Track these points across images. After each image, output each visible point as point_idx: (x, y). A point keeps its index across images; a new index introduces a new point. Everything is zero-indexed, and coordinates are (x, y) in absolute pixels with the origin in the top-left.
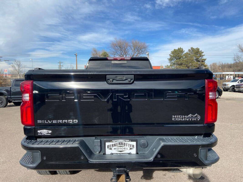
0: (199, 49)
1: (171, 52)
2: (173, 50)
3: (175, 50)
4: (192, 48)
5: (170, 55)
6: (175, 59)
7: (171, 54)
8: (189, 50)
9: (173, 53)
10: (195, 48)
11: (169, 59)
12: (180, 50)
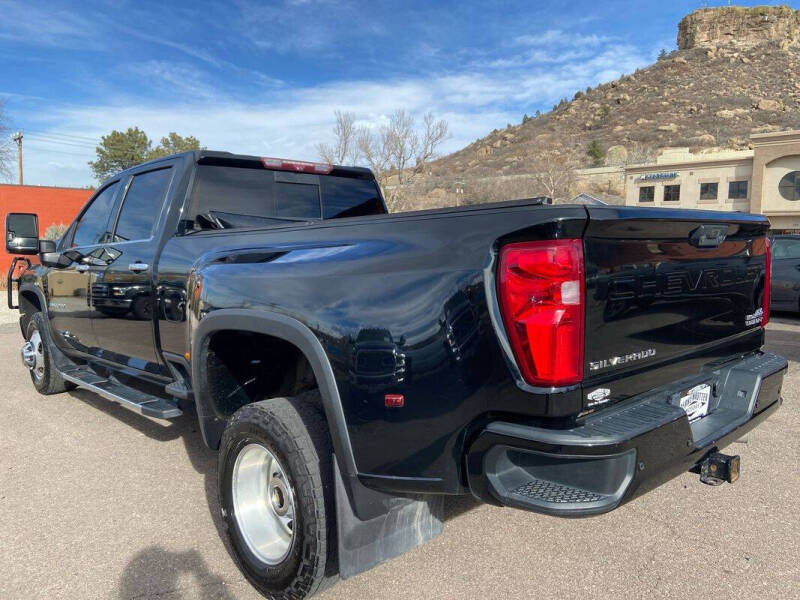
0: (198, 142)
1: (103, 142)
2: (110, 134)
3: (115, 134)
4: (174, 136)
5: (99, 150)
6: (120, 168)
7: (103, 148)
8: (166, 142)
9: (107, 142)
10: (184, 138)
11: (96, 166)
12: (136, 139)
